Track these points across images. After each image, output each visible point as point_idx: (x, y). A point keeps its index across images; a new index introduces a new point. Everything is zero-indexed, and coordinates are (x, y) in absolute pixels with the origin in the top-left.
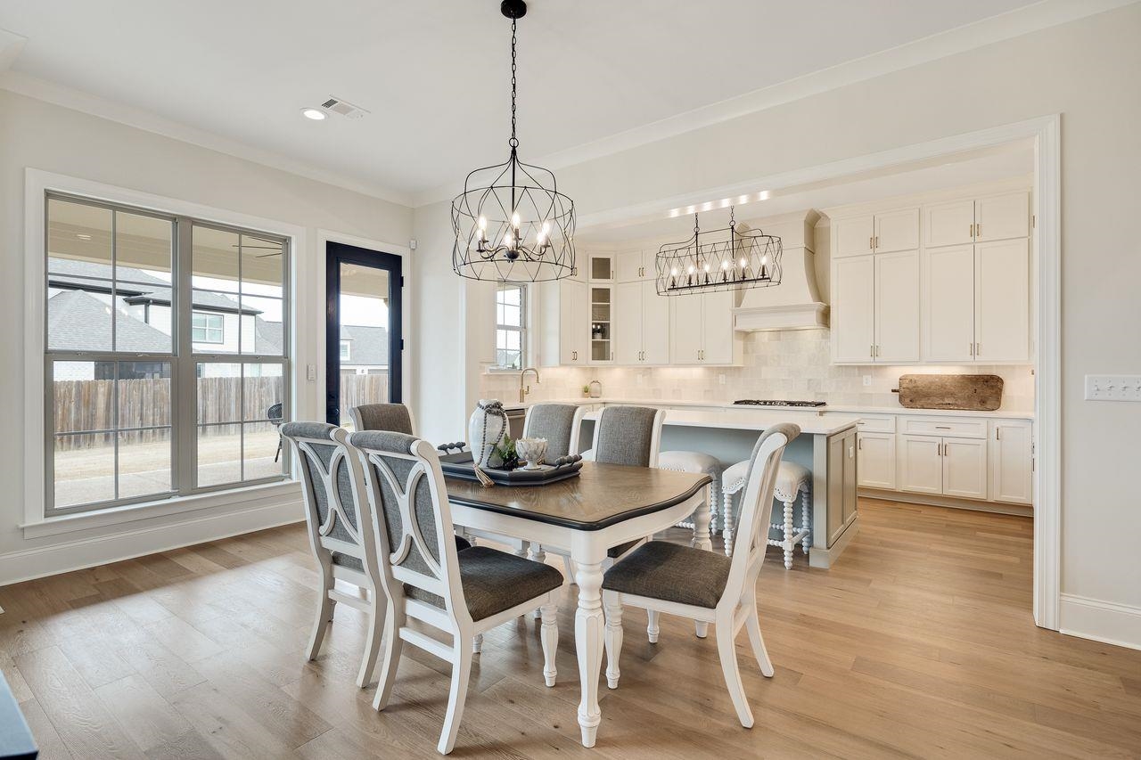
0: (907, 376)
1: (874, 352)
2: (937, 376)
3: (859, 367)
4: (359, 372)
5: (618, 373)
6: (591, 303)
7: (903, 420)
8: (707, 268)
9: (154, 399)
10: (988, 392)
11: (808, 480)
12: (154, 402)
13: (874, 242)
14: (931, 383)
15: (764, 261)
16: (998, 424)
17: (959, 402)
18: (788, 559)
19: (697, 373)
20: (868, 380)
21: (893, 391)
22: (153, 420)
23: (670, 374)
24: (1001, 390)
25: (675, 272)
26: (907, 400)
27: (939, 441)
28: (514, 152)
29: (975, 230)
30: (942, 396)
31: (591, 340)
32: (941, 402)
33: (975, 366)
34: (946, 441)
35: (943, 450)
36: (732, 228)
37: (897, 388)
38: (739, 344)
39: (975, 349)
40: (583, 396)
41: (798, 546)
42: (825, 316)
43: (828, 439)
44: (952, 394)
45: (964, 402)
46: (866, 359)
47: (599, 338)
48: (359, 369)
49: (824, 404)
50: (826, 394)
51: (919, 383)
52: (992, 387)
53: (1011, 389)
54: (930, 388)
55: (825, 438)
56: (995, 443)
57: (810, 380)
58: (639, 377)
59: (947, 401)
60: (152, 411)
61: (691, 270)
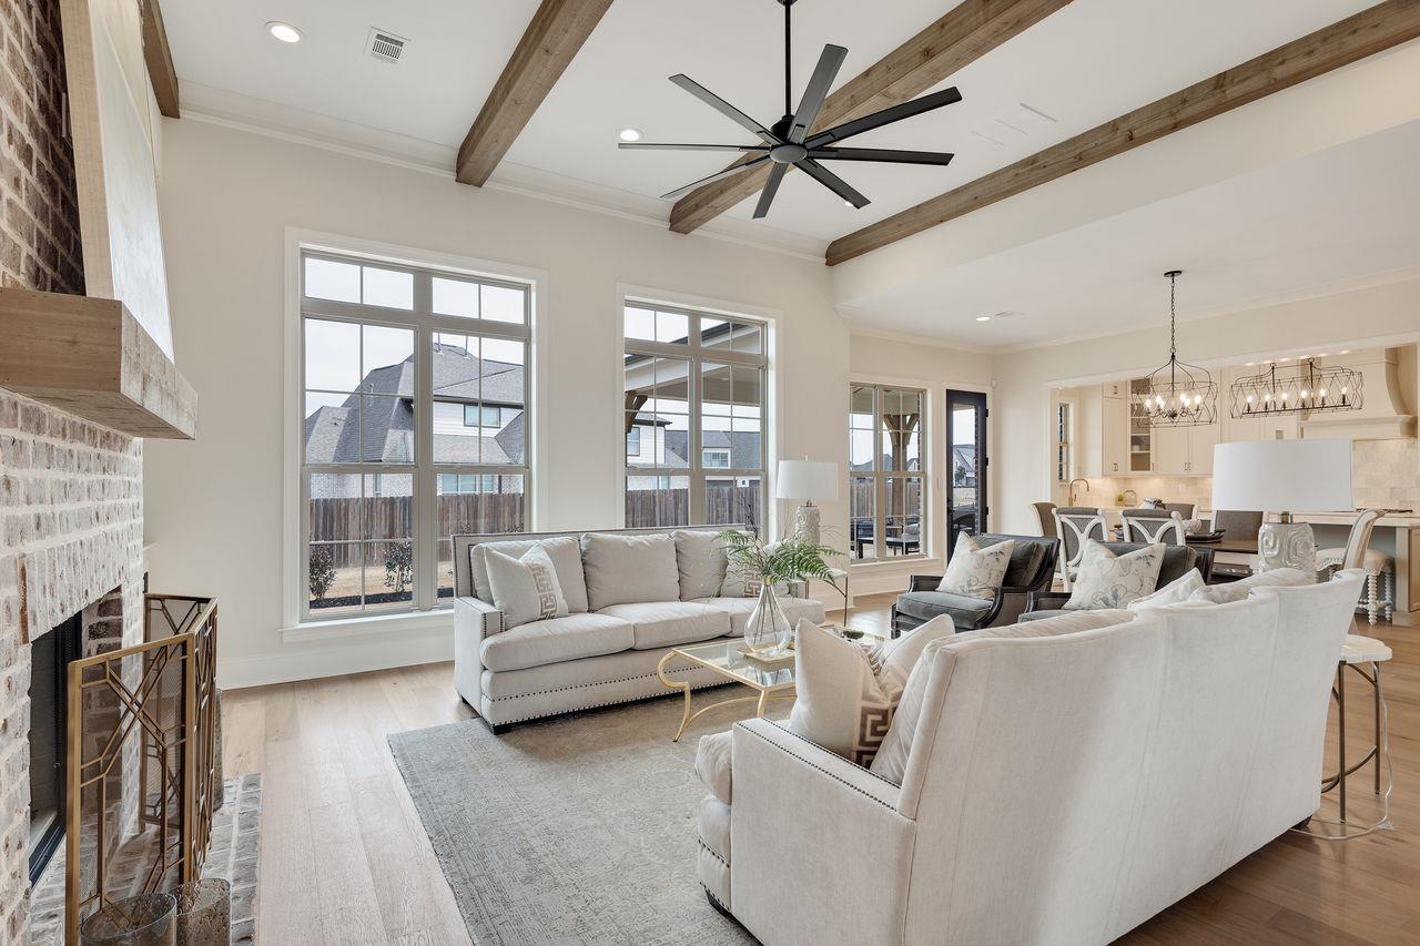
4: (740, 485)
5: (1155, 483)
6: (1130, 417)
8: (1284, 396)
11: (1391, 564)
15: (1344, 391)
18: (1372, 619)
25: (1250, 399)
28: (1173, 356)
31: (1129, 451)
36: (1312, 364)
40: (1112, 503)
41: (1381, 610)
42: (1412, 427)
43: (1410, 531)
47: (1137, 450)
48: (740, 480)
49: (1410, 511)
55: (1407, 531)
58: (1182, 486)
61: (1267, 398)
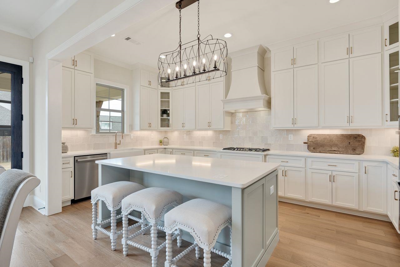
0: (311, 135)
1: (294, 122)
2: (328, 135)
3: (287, 130)
5: (176, 134)
6: (160, 99)
7: (309, 160)
8: (185, 67)
9: (3, 145)
10: (357, 144)
12: (3, 147)
13: (294, 61)
14: (325, 139)
16: (365, 164)
17: (341, 150)
19: (210, 133)
20: (291, 137)
21: (305, 143)
22: (3, 154)
23: (198, 134)
24: (364, 143)
25: (170, 71)
26: (312, 148)
27: (330, 173)
29: (349, 51)
30: (331, 146)
31: (160, 117)
32: (330, 149)
33: (349, 129)
34: (334, 173)
35: (332, 179)
36: (199, 39)
37: (306, 141)
38: (228, 119)
39: (350, 120)
40: (160, 145)
42: (269, 104)
44: (336, 145)
45: (343, 149)
46: (289, 126)
47: (164, 116)
49: (268, 150)
50: (270, 144)
51: (318, 139)
52: (359, 141)
53: (369, 143)
54: (324, 141)
56: (364, 176)
57: (262, 137)
58: (185, 135)
59: (333, 149)
60: (2, 150)
61: (177, 69)
